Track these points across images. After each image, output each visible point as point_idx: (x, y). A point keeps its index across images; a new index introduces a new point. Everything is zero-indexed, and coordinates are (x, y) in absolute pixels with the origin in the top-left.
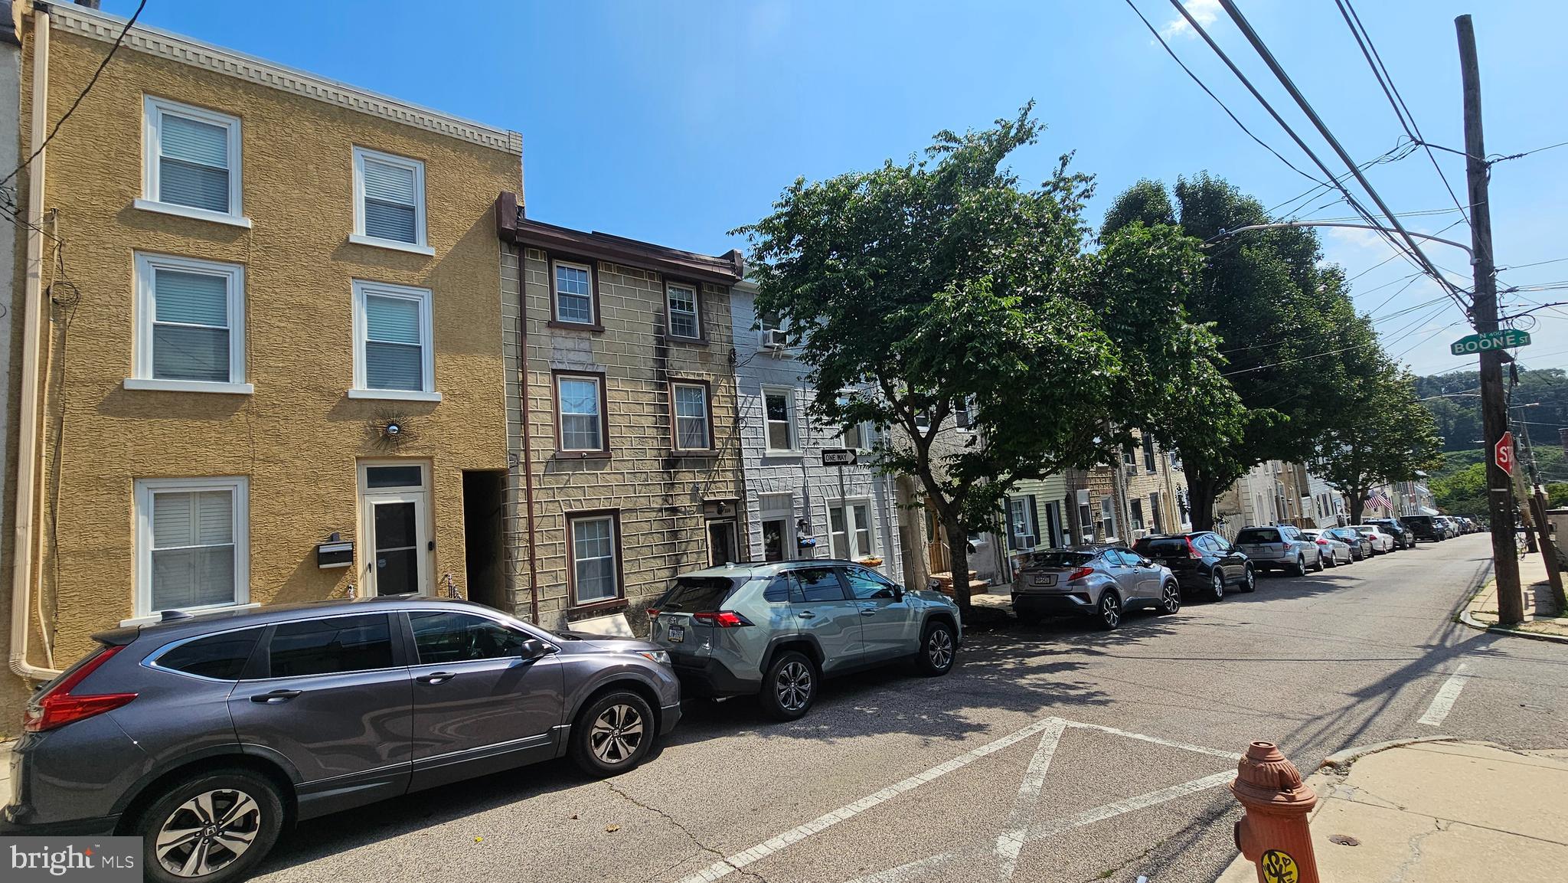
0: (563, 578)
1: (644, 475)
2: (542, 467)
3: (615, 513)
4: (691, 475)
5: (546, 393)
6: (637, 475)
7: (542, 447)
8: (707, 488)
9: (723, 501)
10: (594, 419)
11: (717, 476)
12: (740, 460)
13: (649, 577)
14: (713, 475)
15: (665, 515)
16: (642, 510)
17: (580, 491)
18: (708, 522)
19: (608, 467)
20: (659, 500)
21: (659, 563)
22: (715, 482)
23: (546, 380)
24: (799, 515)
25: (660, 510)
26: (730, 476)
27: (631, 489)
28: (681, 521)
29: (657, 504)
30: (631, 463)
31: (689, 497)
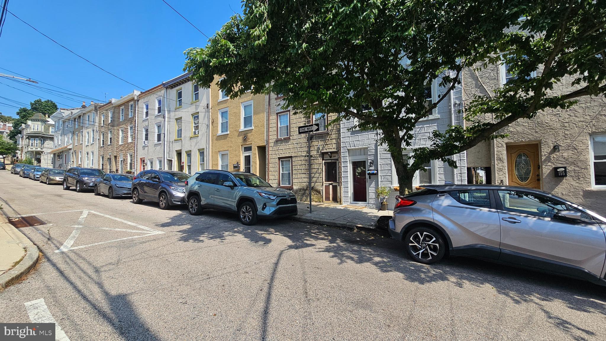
0: (277, 177)
1: (301, 144)
2: (273, 144)
3: (291, 157)
4: (317, 142)
5: (275, 121)
6: (298, 144)
7: (273, 138)
8: (323, 147)
9: (330, 152)
10: (287, 126)
11: (328, 142)
12: (339, 134)
13: (300, 180)
14: (326, 141)
15: (307, 158)
16: (299, 157)
17: (282, 151)
18: (324, 161)
19: (290, 142)
20: (305, 153)
21: (304, 176)
22: (327, 145)
23: (275, 117)
24: (370, 158)
25: (305, 156)
26: (334, 141)
27: (296, 149)
28: (313, 160)
29: (304, 154)
30: (296, 140)
31: (316, 151)
